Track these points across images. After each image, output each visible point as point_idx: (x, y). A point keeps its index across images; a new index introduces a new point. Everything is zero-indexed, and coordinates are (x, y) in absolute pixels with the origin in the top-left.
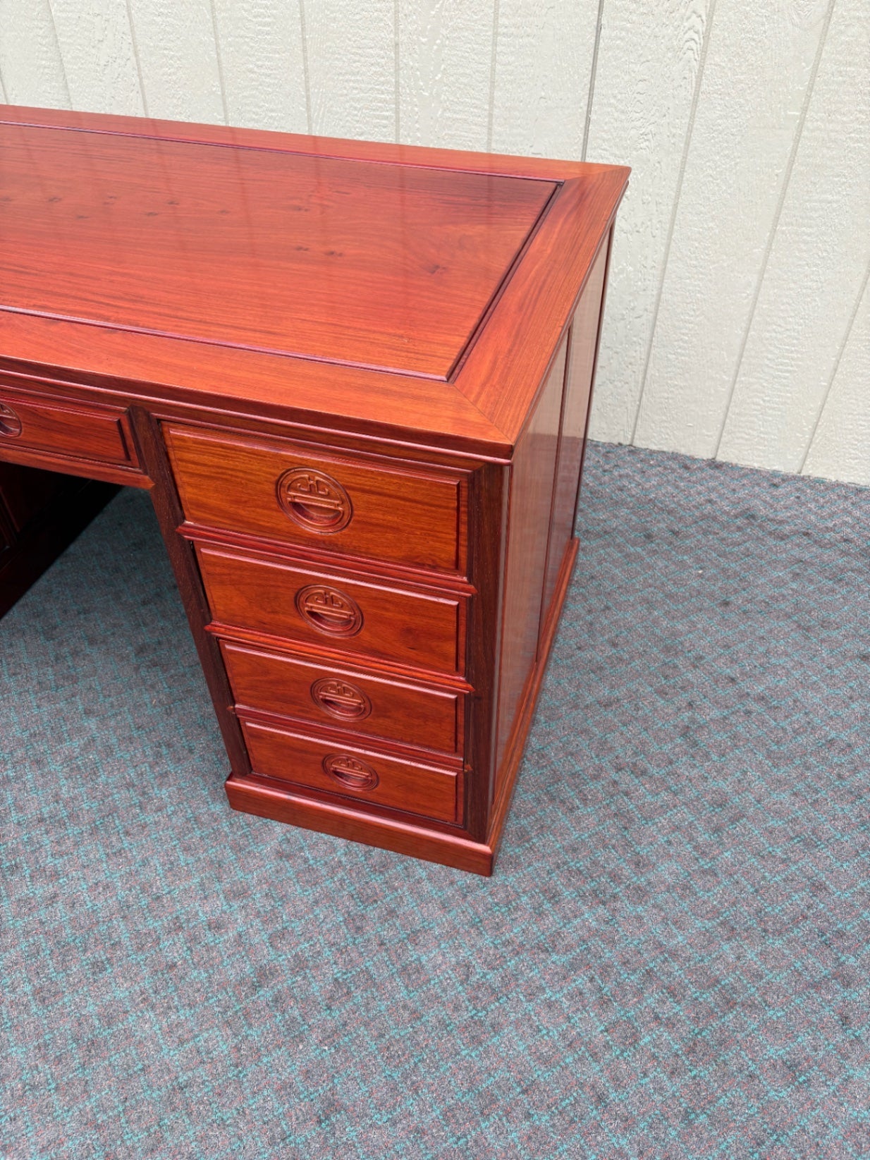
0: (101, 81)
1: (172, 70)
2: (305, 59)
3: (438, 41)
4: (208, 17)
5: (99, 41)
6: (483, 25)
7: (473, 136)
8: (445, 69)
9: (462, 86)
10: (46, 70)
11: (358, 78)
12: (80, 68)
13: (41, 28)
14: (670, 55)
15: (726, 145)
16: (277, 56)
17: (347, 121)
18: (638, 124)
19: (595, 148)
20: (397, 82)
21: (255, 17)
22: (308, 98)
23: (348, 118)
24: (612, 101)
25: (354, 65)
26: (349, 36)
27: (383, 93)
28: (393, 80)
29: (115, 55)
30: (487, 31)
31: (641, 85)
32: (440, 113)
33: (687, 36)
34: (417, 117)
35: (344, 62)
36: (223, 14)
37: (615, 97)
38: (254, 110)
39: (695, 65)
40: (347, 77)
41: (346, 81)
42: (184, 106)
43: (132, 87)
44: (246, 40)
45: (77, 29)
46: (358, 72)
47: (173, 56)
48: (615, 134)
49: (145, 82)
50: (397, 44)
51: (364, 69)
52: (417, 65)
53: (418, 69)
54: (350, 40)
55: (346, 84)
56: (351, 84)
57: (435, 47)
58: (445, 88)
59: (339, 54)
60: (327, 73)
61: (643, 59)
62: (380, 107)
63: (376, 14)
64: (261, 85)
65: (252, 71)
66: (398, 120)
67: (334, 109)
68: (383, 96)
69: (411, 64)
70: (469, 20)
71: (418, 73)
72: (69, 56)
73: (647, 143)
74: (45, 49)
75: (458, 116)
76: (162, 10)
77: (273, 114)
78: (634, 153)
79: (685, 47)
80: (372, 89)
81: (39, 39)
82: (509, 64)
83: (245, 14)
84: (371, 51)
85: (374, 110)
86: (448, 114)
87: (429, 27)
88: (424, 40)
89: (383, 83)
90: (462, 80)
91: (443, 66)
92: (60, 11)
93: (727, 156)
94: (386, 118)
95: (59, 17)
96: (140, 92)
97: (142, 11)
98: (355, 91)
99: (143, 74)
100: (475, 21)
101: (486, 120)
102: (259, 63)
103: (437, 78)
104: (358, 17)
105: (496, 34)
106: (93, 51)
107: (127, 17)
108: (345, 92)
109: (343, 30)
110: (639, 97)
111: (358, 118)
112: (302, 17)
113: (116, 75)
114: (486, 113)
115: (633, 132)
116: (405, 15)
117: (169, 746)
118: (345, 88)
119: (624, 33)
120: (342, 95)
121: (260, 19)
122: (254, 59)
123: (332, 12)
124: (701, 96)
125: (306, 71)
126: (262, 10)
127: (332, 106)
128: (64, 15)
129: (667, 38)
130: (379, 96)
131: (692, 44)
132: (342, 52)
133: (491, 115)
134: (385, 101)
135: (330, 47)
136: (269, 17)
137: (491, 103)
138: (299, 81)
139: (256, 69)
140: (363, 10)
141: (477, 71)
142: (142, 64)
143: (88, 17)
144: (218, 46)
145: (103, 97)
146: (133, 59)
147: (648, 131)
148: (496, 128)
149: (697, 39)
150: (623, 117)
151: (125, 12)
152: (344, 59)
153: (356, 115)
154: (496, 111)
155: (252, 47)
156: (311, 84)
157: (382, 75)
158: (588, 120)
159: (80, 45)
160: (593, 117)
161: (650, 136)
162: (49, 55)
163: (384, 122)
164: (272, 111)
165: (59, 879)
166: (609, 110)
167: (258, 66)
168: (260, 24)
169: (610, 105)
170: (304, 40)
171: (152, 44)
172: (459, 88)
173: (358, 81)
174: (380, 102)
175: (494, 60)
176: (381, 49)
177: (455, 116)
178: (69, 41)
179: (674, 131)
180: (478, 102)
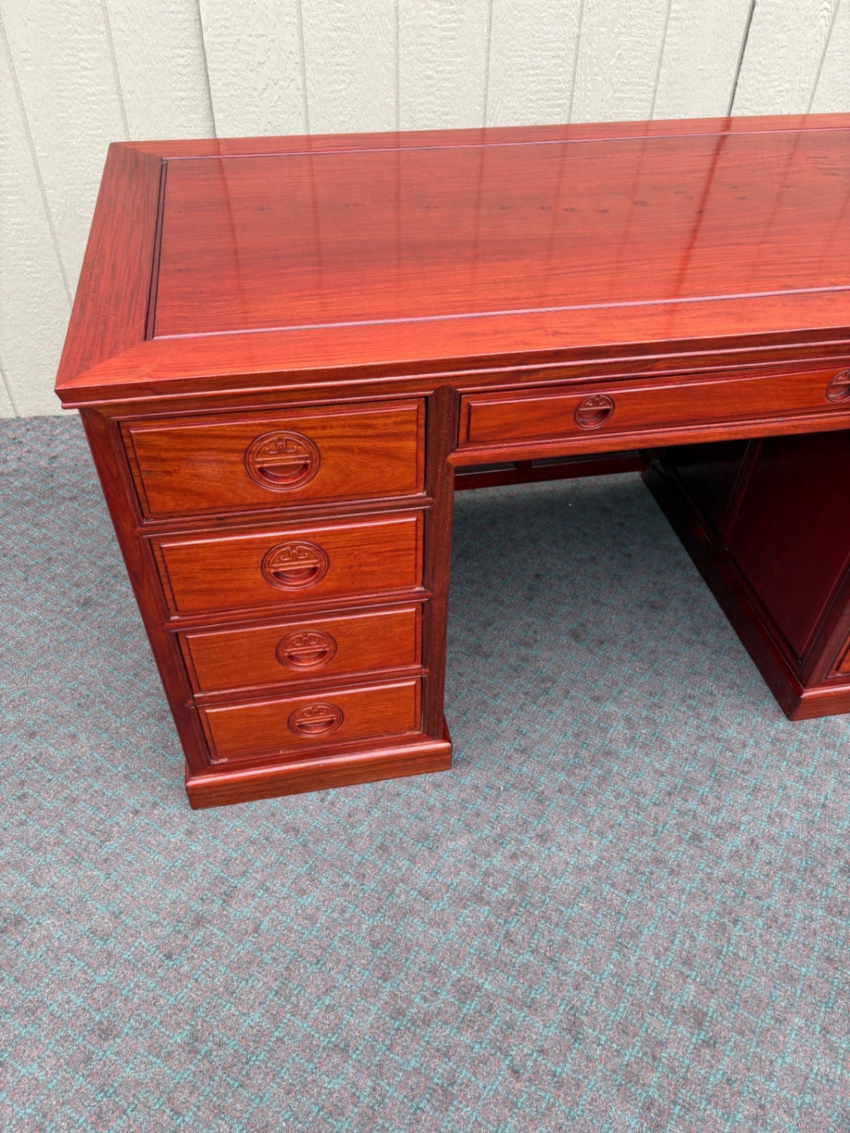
0: (256, 106)
1: (343, 86)
2: (488, 59)
3: (616, 30)
4: (390, 27)
5: (260, 63)
6: (658, 12)
7: (638, 111)
8: (619, 54)
9: (633, 68)
10: (183, 102)
11: (538, 71)
12: (232, 95)
13: (182, 57)
14: (807, 23)
15: (841, 92)
16: (459, 59)
17: (522, 114)
18: (776, 83)
19: (739, 108)
20: (575, 72)
21: (440, 23)
22: (486, 96)
23: (524, 111)
24: (758, 66)
25: (535, 60)
26: (534, 33)
27: (559, 83)
28: (571, 70)
29: (277, 77)
30: (660, 17)
31: (782, 51)
32: (610, 94)
33: (822, 7)
34: (588, 102)
35: (526, 58)
36: (407, 23)
37: (760, 63)
38: (428, 116)
39: (826, 30)
40: (526, 72)
41: (526, 76)
42: (352, 122)
43: (294, 109)
44: (429, 47)
45: (233, 53)
46: (538, 67)
47: (346, 71)
48: (757, 94)
49: (310, 102)
50: (578, 37)
51: (545, 63)
52: (594, 53)
53: (595, 57)
54: (534, 37)
55: (525, 78)
56: (530, 78)
57: (613, 35)
58: (617, 72)
59: (522, 51)
60: (507, 71)
61: (786, 29)
62: (555, 96)
63: (561, 10)
64: (438, 90)
65: (429, 78)
66: (571, 104)
67: (511, 104)
68: (559, 86)
69: (589, 52)
70: (646, 9)
71: (595, 60)
72: (220, 84)
73: (782, 99)
74: (185, 79)
75: (626, 96)
76: (339, 24)
77: (447, 118)
78: (771, 108)
79: (820, 16)
80: (549, 80)
81: (179, 69)
82: (676, 44)
83: (431, 21)
84: (553, 45)
85: (549, 100)
86: (617, 95)
87: (609, 18)
88: (603, 30)
89: (560, 74)
90: (633, 62)
91: (618, 52)
92: (215, 36)
93: (841, 101)
94: (559, 106)
95: (212, 42)
96: (303, 113)
97: (316, 27)
98: (533, 85)
99: (308, 94)
100: (651, 9)
101: (651, 95)
102: (440, 69)
103: (611, 63)
104: (544, 14)
105: (668, 19)
106: (251, 75)
107: (297, 37)
108: (523, 86)
109: (529, 27)
110: (780, 61)
111: (532, 110)
112: (490, 19)
113: (276, 98)
114: (651, 89)
115: (772, 91)
116: (589, 9)
117: (692, 697)
118: (524, 83)
119: (773, 9)
120: (519, 90)
121: (445, 25)
122: (434, 65)
123: (520, 12)
124: (827, 55)
125: (487, 70)
126: (448, 16)
127: (508, 102)
128: (220, 39)
129: (806, 10)
130: (555, 86)
131: (825, 12)
132: (524, 48)
133: (655, 91)
134: (561, 90)
135: (514, 46)
136: (455, 22)
137: (657, 81)
138: (478, 81)
139: (435, 75)
140: (550, 7)
141: (648, 53)
142: (308, 84)
143: (249, 40)
144: (397, 55)
145: (256, 124)
146: (299, 79)
147: (784, 88)
148: (658, 102)
149: (829, 8)
150: (765, 79)
151: (295, 31)
152: (526, 55)
153: (532, 107)
154: (660, 87)
155: (434, 54)
156: (490, 83)
157: (560, 66)
158: (736, 84)
159: (236, 70)
160: (740, 82)
161: (785, 92)
162: (190, 84)
163: (558, 110)
164: (447, 114)
165: (739, 828)
166: (754, 74)
167: (437, 72)
168: (444, 30)
169: (756, 70)
170: (489, 40)
171: (322, 61)
172: (630, 70)
173: (537, 75)
174: (556, 91)
175: (664, 42)
176: (563, 42)
177: (623, 95)
178: (221, 67)
179: (803, 86)
180: (646, 81)
